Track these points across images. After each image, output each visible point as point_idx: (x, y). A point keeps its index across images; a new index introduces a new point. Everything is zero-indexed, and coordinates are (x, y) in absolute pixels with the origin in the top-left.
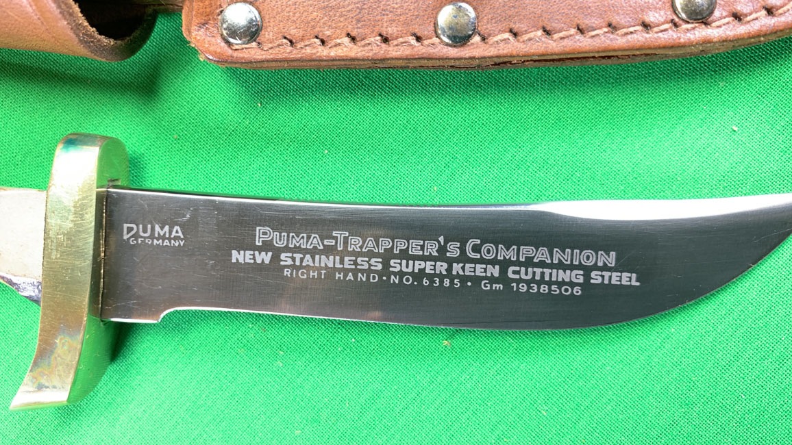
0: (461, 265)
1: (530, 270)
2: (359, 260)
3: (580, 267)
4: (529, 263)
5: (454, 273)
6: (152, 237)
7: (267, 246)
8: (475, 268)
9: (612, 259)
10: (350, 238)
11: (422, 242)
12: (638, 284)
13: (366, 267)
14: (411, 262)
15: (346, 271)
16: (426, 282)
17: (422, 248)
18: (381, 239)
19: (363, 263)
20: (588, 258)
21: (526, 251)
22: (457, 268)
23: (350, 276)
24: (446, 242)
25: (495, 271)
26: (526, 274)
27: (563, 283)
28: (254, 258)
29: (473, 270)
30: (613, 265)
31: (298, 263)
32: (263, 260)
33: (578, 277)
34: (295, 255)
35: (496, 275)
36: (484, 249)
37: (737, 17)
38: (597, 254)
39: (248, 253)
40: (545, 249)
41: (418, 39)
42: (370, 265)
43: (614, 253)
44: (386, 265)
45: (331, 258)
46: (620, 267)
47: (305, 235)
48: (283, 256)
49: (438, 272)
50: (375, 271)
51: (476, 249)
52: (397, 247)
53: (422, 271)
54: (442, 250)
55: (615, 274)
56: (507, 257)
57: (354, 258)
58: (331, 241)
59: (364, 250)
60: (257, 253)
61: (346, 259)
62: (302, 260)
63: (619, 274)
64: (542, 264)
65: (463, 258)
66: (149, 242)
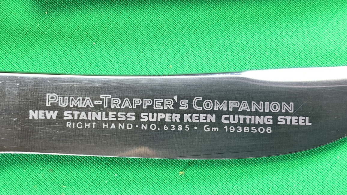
0: (190, 115)
1: (236, 117)
2: (119, 114)
3: (270, 113)
4: (235, 112)
5: (185, 120)
7: (54, 107)
8: (199, 117)
9: (291, 107)
10: (112, 99)
11: (162, 100)
12: (310, 124)
13: (124, 119)
14: (155, 115)
15: (110, 122)
16: (166, 128)
17: (163, 104)
18: (134, 99)
19: (122, 116)
20: (275, 107)
21: (233, 104)
22: (187, 117)
23: (113, 126)
24: (179, 99)
25: (213, 118)
26: (234, 120)
27: (259, 125)
28: (45, 116)
29: (198, 118)
30: (292, 112)
31: (76, 118)
32: (51, 116)
33: (269, 120)
34: (74, 112)
35: (214, 121)
36: (205, 103)
38: (281, 105)
39: (41, 112)
40: (246, 102)
42: (127, 118)
43: (293, 103)
44: (138, 117)
45: (100, 113)
46: (297, 113)
47: (81, 98)
48: (65, 113)
49: (174, 121)
50: (131, 122)
51: (199, 104)
52: (145, 104)
53: (163, 120)
54: (176, 105)
55: (294, 118)
56: (221, 109)
57: (115, 113)
58: (99, 101)
59: (122, 107)
60: (47, 112)
61: (110, 114)
62: (79, 115)
63: (297, 118)
64: (244, 113)
65: (191, 111)
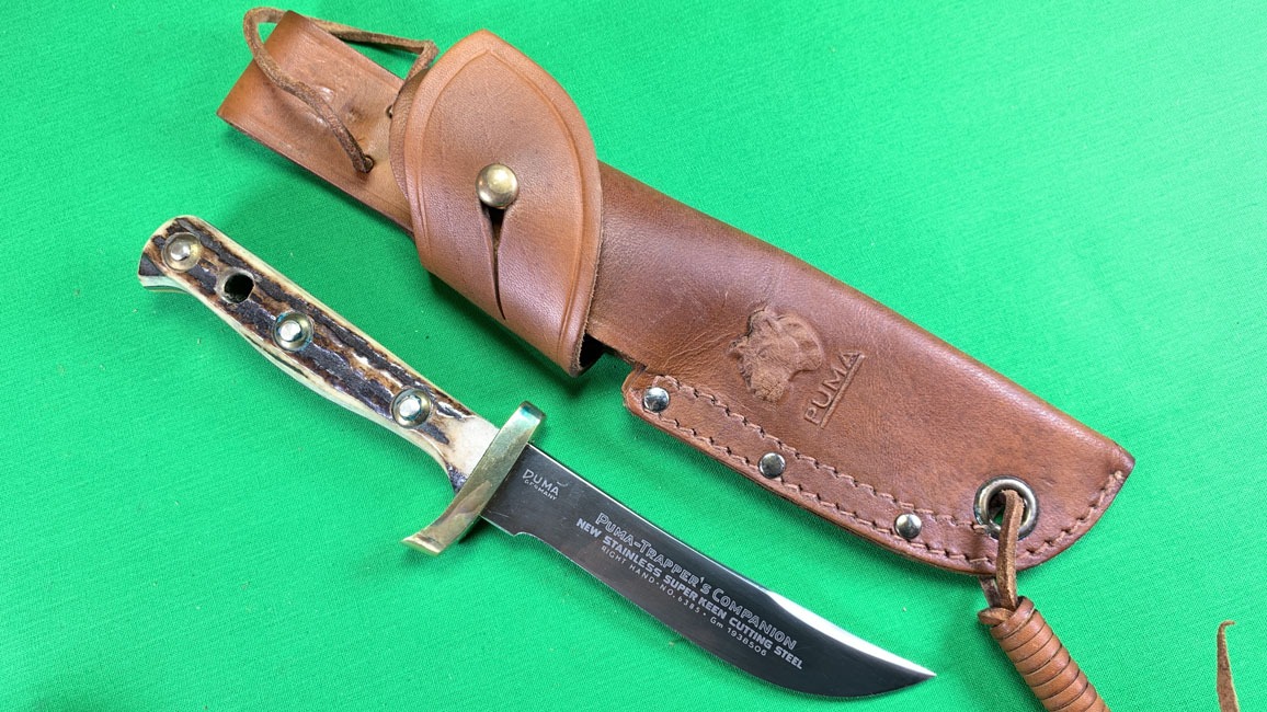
0: (706, 601)
1: (743, 625)
2: (649, 565)
3: (772, 639)
4: (745, 621)
5: (700, 603)
6: (539, 485)
7: (602, 528)
9: (793, 645)
10: (651, 549)
11: (690, 574)
12: (801, 668)
13: (651, 571)
14: (678, 583)
15: (638, 567)
16: (680, 599)
17: (689, 578)
18: (668, 559)
19: (650, 568)
20: (779, 636)
21: (747, 613)
22: (702, 601)
23: (638, 571)
24: (704, 582)
25: (723, 615)
26: (740, 627)
27: (758, 643)
28: (590, 530)
29: (711, 607)
30: (793, 650)
31: (613, 546)
33: (770, 645)
34: (614, 541)
35: (723, 617)
36: (723, 598)
37: (928, 547)
38: (786, 637)
40: (758, 618)
41: (748, 461)
42: (653, 571)
43: (796, 642)
44: (663, 576)
45: (634, 554)
46: (796, 653)
47: (626, 533)
48: (607, 538)
49: (690, 597)
50: (655, 577)
51: (719, 596)
52: (674, 569)
53: (682, 591)
54: (700, 585)
55: (790, 655)
57: (646, 562)
59: (655, 560)
60: (593, 527)
61: (642, 560)
62: (616, 546)
63: (792, 656)
64: (752, 626)
65: (709, 597)
66: (536, 487)
